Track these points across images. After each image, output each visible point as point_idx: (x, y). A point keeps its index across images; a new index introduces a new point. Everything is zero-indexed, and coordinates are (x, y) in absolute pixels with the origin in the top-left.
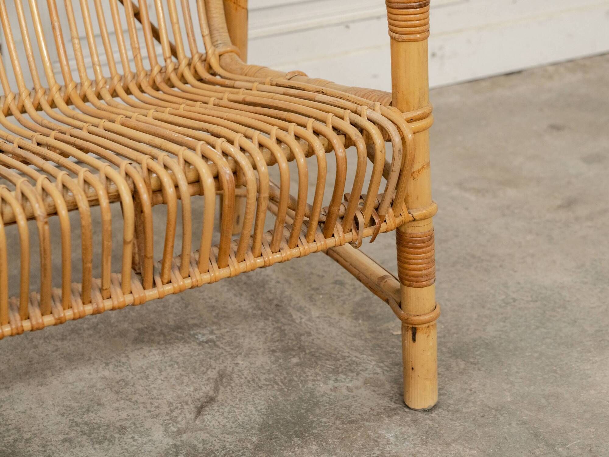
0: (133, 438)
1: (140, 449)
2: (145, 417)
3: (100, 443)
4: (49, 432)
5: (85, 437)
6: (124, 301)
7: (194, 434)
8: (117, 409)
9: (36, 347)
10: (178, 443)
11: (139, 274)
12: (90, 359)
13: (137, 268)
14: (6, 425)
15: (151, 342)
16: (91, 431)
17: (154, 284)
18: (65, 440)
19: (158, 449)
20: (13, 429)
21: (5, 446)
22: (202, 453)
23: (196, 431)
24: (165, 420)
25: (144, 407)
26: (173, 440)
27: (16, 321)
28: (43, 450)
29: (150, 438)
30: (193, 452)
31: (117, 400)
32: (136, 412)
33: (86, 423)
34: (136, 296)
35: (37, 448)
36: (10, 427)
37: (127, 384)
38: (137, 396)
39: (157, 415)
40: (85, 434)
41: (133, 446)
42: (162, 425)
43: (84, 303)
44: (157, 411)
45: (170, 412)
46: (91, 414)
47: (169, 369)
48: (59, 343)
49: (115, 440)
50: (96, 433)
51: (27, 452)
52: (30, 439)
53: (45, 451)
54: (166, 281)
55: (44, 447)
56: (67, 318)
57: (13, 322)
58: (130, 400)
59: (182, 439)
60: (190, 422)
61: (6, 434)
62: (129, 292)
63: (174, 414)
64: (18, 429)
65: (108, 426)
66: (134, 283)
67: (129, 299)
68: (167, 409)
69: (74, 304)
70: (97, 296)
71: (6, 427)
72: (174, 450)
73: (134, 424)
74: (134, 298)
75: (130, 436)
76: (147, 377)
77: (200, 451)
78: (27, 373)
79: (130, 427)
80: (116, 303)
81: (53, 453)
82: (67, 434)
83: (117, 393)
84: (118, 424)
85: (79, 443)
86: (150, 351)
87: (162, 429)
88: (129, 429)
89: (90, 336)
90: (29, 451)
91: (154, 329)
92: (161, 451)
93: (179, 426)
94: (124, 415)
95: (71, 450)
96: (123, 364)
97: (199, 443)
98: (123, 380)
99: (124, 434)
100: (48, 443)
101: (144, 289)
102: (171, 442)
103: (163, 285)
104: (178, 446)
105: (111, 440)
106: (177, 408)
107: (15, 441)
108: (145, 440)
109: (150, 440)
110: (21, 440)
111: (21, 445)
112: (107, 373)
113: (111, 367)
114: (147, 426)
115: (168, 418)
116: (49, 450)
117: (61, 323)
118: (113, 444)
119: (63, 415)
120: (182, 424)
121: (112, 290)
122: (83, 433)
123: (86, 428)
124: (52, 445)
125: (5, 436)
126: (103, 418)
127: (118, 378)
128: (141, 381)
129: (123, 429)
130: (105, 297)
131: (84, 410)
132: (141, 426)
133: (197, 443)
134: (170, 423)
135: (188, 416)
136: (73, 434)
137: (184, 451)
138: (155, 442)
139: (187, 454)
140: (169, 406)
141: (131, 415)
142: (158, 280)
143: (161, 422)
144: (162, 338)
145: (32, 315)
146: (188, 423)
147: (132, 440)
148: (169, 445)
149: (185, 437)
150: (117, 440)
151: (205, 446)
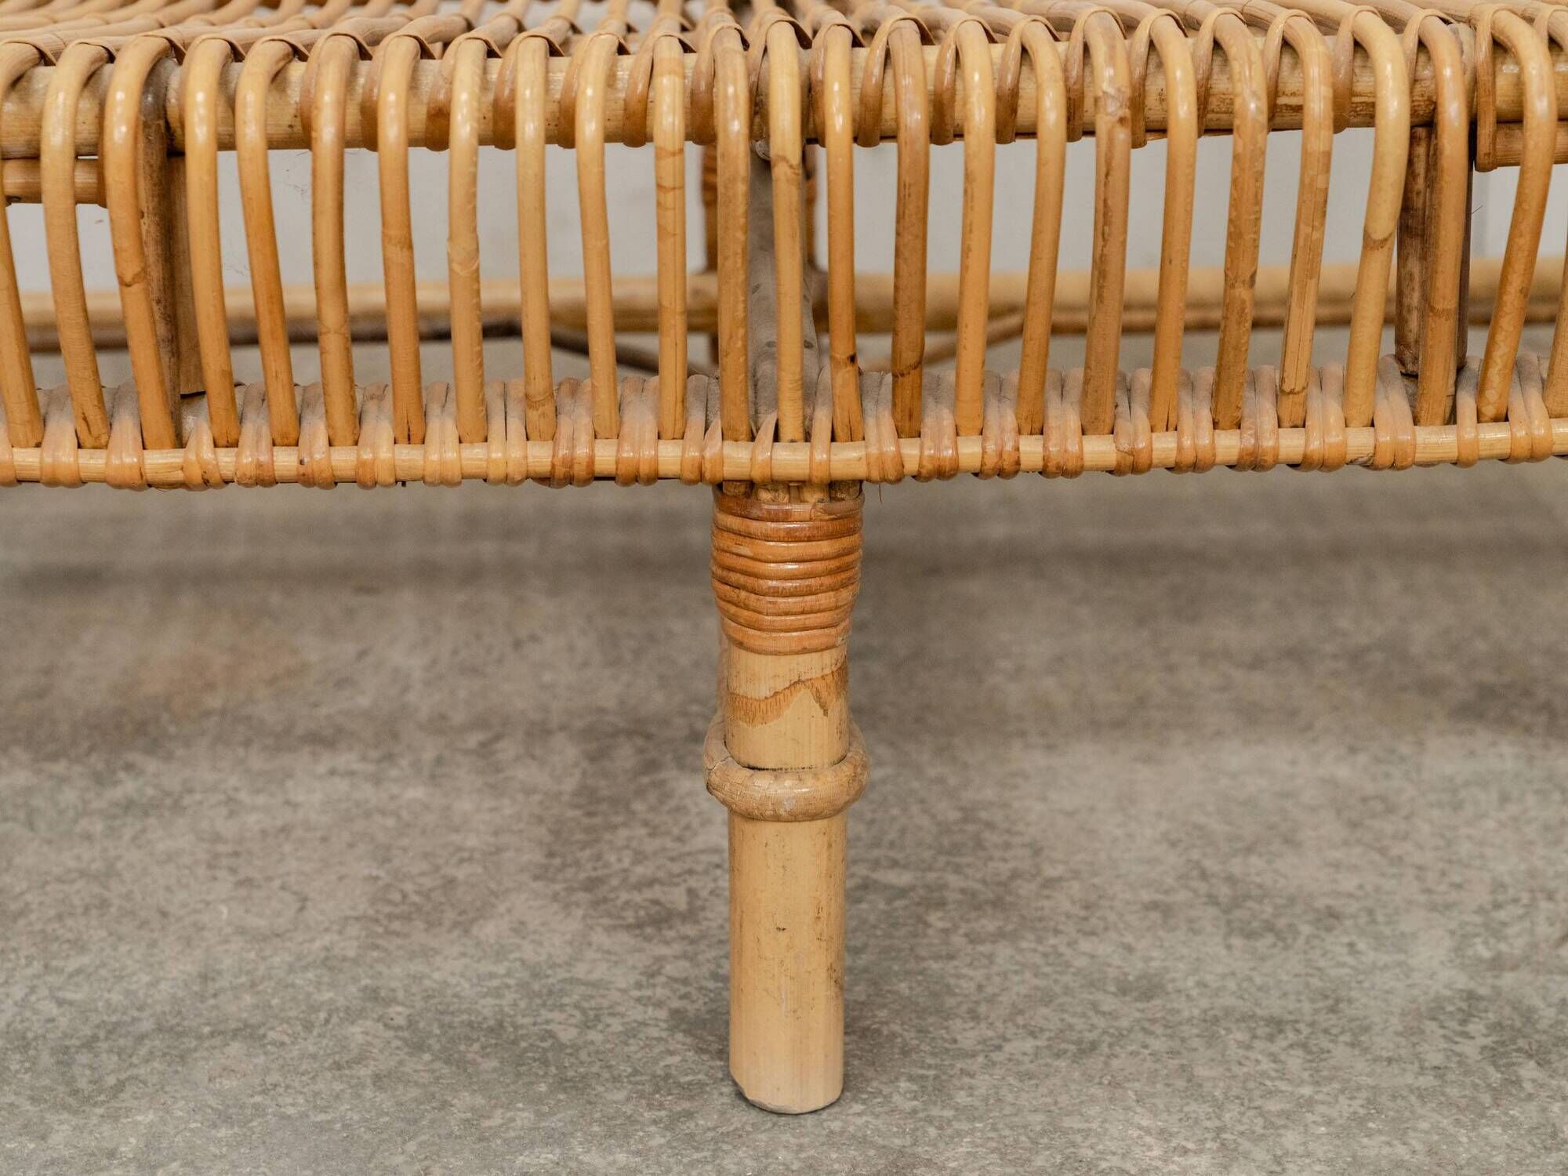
0: (1351, 945)
1: (1361, 977)
2: (1410, 902)
3: (1250, 935)
4: (1118, 877)
5: (1212, 911)
6: (1345, 443)
7: (1542, 979)
8: (1336, 866)
9: (1171, 669)
10: (1483, 991)
11: (1411, 376)
12: (1309, 727)
13: (1408, 356)
14: (1008, 831)
15: (1505, 722)
16: (1237, 902)
17: (1452, 418)
18: (1154, 906)
19: (1416, 992)
20: (1024, 846)
21: (984, 882)
22: (1545, 1032)
23: (1551, 972)
24: (1467, 924)
25: (1418, 878)
26: (1472, 978)
27: (1002, 430)
28: (1083, 913)
29: (1402, 957)
30: (1518, 1024)
31: (1346, 843)
32: (1389, 884)
33: (1230, 879)
34: (1385, 438)
35: (1066, 905)
36: (1017, 840)
37: (1390, 809)
38: (1408, 846)
39: (1448, 907)
40: (1217, 904)
41: (1344, 965)
42: (1452, 933)
43: (1216, 425)
44: (1454, 896)
45: (1489, 907)
46: (1254, 860)
47: (1531, 800)
48: (1238, 675)
49: (1295, 939)
50: (1249, 909)
51: (1036, 909)
52: (1060, 879)
53: (1086, 919)
54: (1490, 411)
55: (1087, 907)
56: (1156, 457)
57: (992, 431)
58: (1383, 851)
59: (1498, 983)
60: (1543, 946)
61: (997, 854)
62: (1367, 421)
63: (1502, 915)
64: (1037, 851)
65: (1292, 901)
66: (1387, 398)
67: (1359, 441)
68: (1484, 898)
69: (1187, 423)
70: (1263, 413)
71: (1006, 837)
72: (1464, 1005)
73: (1370, 912)
74: (1376, 440)
75: (1345, 940)
76: (1457, 807)
77: (1543, 1025)
78: (1118, 724)
79: (1354, 917)
80: (1315, 446)
81: (1106, 929)
82: (1166, 892)
83: (1354, 825)
84: (1321, 903)
85: (1191, 921)
86: (1494, 744)
87: (1448, 943)
88: (1348, 923)
89: (1335, 674)
90: (1042, 908)
91: (1527, 693)
92: (1421, 999)
93: (1503, 947)
94: (1349, 883)
95: (1161, 933)
96: (1402, 759)
97: (1550, 1006)
98: (1383, 799)
99: (1329, 929)
100: (1102, 902)
101: (1416, 421)
102: (1462, 981)
103: (1479, 421)
104: (1481, 998)
105: (1282, 936)
106: (1516, 901)
107: (1015, 875)
108: (1384, 958)
109: (1400, 964)
110: (1034, 876)
111: (1026, 888)
112: (1343, 772)
113: (1362, 758)
114: (1406, 925)
115: (1478, 919)
116: (1099, 918)
117: (1135, 469)
118: (1286, 948)
119: (1173, 844)
120: (1515, 944)
121: (1315, 405)
122: (1213, 900)
123: (1224, 891)
124: (1112, 908)
125: (991, 858)
126: (1285, 877)
127: (1370, 788)
128: (1436, 813)
129: (1332, 916)
130: (1286, 422)
131: (1240, 845)
132: (1388, 923)
133: (1541, 1004)
134: (1477, 935)
135: (1543, 929)
136: (1182, 896)
137: (1491, 1015)
138: (1412, 970)
139: (1500, 1024)
140: (1493, 892)
141: (1369, 888)
142: (1467, 404)
143: (1453, 925)
144: (1543, 718)
145: (1052, 422)
146: (1534, 946)
147: (1345, 950)
148: (1451, 989)
149: (1508, 979)
150: (1301, 941)
151: (1562, 1017)
